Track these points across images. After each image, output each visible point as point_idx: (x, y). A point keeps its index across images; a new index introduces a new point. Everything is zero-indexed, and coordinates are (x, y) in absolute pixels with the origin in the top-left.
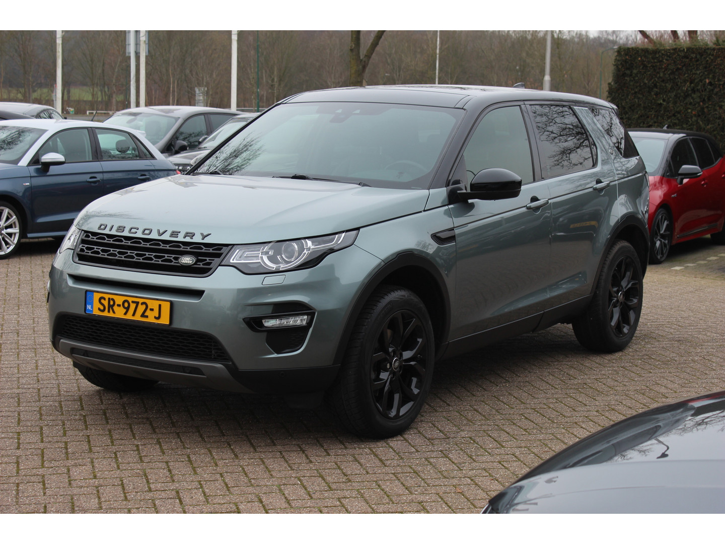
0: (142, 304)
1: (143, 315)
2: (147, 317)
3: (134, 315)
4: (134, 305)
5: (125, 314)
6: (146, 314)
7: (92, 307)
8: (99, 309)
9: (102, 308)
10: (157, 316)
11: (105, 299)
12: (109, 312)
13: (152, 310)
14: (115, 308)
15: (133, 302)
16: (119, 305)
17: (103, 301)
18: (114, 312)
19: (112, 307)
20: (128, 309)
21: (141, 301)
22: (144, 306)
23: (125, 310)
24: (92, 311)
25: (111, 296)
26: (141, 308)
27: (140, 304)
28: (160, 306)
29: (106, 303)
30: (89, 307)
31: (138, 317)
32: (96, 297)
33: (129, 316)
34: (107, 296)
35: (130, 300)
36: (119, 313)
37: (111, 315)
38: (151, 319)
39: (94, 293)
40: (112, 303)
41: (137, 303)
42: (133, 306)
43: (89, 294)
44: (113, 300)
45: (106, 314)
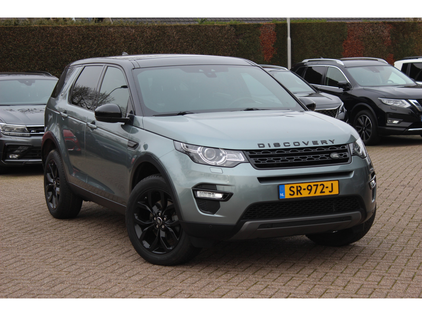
0: (321, 185)
1: (321, 192)
2: (324, 192)
3: (315, 193)
4: (315, 187)
5: (309, 193)
6: (323, 191)
7: (284, 194)
8: (290, 195)
9: (292, 193)
10: (331, 190)
11: (293, 187)
12: (297, 194)
13: (327, 187)
14: (302, 191)
15: (314, 185)
16: (304, 189)
17: (292, 189)
18: (301, 194)
19: (299, 191)
20: (311, 190)
21: (319, 183)
22: (322, 186)
23: (309, 192)
24: (285, 196)
25: (298, 185)
26: (320, 188)
27: (319, 186)
28: (332, 184)
29: (295, 190)
30: (282, 195)
31: (318, 194)
32: (287, 187)
33: (312, 194)
34: (295, 186)
35: (312, 184)
36: (305, 194)
37: (299, 196)
38: (327, 193)
39: (285, 185)
40: (299, 189)
41: (317, 185)
42: (314, 188)
43: (281, 187)
44: (300, 187)
45: (295, 196)
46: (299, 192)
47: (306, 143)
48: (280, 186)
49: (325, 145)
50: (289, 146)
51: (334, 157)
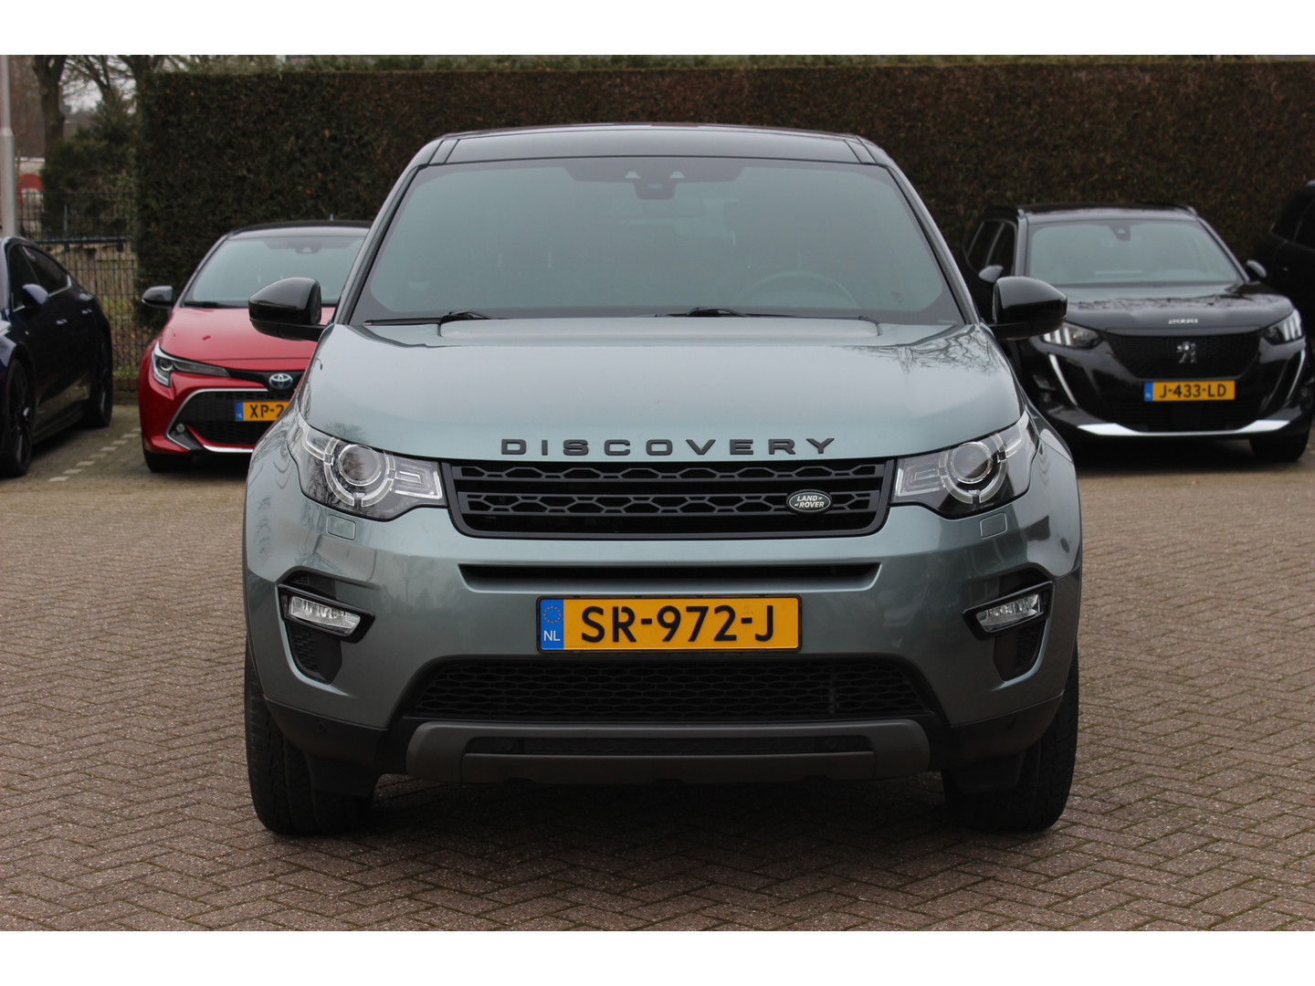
0: (718, 610)
1: (721, 636)
2: (733, 638)
3: (693, 638)
4: (696, 615)
5: (668, 638)
6: (728, 633)
7: (560, 635)
8: (585, 637)
9: (594, 633)
10: (763, 632)
11: (600, 611)
12: (616, 639)
13: (747, 621)
14: (635, 629)
15: (689, 609)
16: (646, 622)
17: (593, 617)
18: (632, 639)
19: (625, 626)
20: (674, 627)
21: (712, 604)
22: (725, 616)
23: (666, 631)
24: (561, 643)
25: (620, 604)
26: (714, 623)
27: (711, 612)
28: (770, 609)
29: (606, 621)
30: (549, 636)
31: (706, 642)
32: (573, 611)
33: (681, 642)
34: (607, 606)
35: (681, 605)
36: (649, 639)
37: (624, 644)
38: (745, 640)
39: (565, 601)
40: (623, 618)
41: (703, 611)
42: (689, 621)
43: (545, 606)
44: (625, 610)
45: (607, 644)
46: (621, 631)
47: (701, 445)
48: (544, 603)
49: (781, 456)
50: (627, 453)
51: (802, 505)
